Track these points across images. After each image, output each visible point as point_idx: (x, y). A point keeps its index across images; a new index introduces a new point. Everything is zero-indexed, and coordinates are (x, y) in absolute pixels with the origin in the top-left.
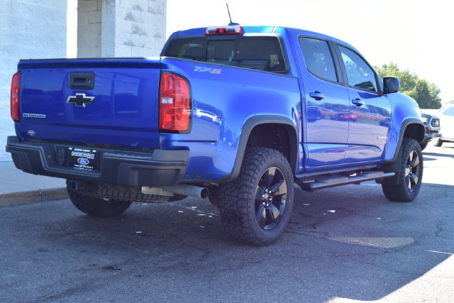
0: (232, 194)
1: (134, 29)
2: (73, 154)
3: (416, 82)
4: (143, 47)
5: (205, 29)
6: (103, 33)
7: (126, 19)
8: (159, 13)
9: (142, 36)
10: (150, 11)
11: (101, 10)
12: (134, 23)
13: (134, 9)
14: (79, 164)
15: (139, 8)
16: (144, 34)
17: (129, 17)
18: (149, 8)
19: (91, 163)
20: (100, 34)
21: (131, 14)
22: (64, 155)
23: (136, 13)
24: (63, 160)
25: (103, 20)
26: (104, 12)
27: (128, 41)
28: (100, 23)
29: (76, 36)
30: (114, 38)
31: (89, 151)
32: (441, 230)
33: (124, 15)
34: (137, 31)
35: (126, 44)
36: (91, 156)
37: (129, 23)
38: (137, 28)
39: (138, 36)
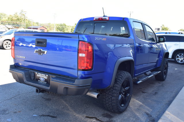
0: (109, 93)
2: (38, 75)
5: (93, 18)
14: (40, 80)
19: (46, 80)
22: (33, 76)
24: (33, 78)
31: (45, 75)
36: (46, 78)
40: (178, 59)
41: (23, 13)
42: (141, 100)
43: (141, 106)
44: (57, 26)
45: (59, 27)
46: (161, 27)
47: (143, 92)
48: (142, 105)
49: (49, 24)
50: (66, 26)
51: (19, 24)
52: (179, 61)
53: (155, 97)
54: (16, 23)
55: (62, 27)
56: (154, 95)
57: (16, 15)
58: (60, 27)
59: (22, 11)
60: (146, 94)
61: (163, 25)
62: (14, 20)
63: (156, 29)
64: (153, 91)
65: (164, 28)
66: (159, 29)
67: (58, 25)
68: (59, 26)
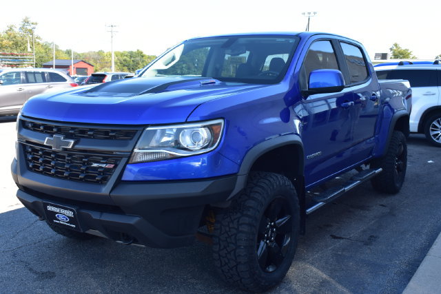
40: (436, 132)
41: (29, 28)
42: (326, 263)
43: (324, 283)
44: (122, 59)
45: (125, 60)
46: (391, 49)
47: (335, 237)
48: (328, 282)
49: (100, 53)
50: (143, 56)
51: (19, 57)
52: (438, 139)
53: (368, 251)
54: (12, 55)
55: (133, 59)
56: (366, 244)
57: (9, 32)
58: (128, 59)
59: (26, 21)
60: (342, 241)
61: (396, 45)
62: (6, 47)
63: (377, 55)
64: (364, 231)
65: (399, 52)
66: (384, 56)
67: (122, 55)
68: (125, 57)
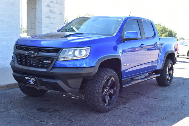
1: (50, 11)
3: (168, 30)
4: (54, 18)
6: (37, 13)
7: (47, 7)
8: (61, 4)
9: (54, 14)
10: (57, 3)
11: (36, 3)
12: (50, 8)
13: (50, 2)
15: (52, 2)
16: (55, 13)
17: (48, 6)
18: (57, 2)
20: (36, 13)
21: (49, 4)
23: (51, 4)
25: (37, 7)
26: (37, 4)
27: (47, 16)
28: (36, 8)
29: (26, 14)
30: (41, 15)
32: (183, 105)
33: (46, 5)
34: (51, 12)
35: (47, 17)
37: (48, 8)
38: (51, 11)
39: (52, 14)
